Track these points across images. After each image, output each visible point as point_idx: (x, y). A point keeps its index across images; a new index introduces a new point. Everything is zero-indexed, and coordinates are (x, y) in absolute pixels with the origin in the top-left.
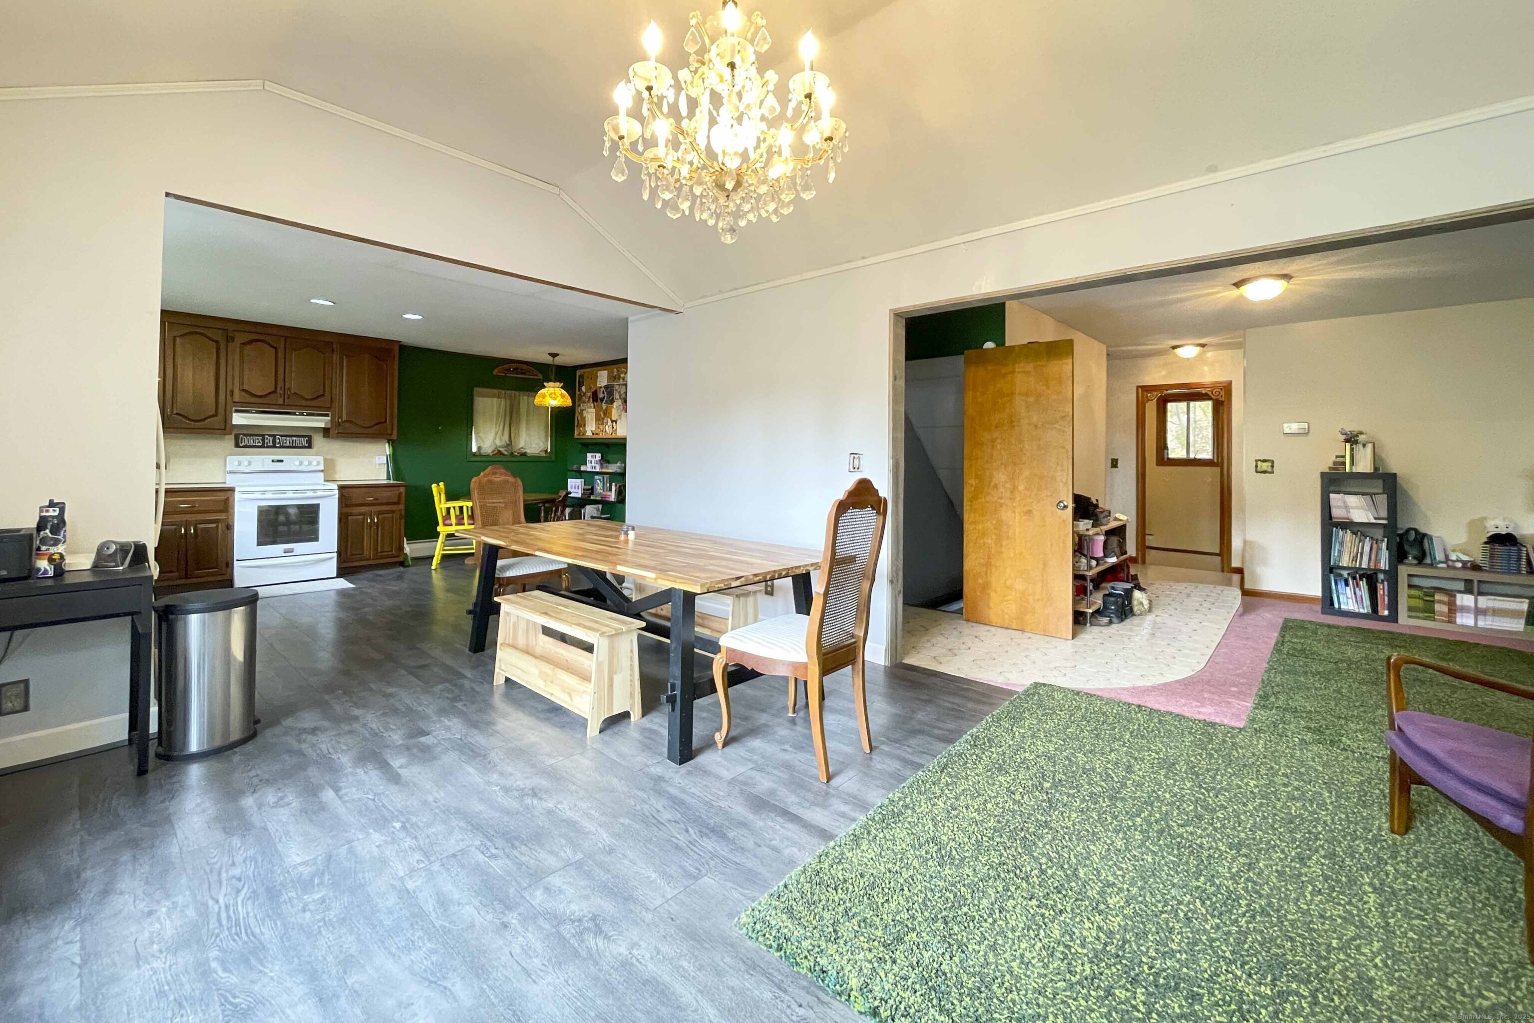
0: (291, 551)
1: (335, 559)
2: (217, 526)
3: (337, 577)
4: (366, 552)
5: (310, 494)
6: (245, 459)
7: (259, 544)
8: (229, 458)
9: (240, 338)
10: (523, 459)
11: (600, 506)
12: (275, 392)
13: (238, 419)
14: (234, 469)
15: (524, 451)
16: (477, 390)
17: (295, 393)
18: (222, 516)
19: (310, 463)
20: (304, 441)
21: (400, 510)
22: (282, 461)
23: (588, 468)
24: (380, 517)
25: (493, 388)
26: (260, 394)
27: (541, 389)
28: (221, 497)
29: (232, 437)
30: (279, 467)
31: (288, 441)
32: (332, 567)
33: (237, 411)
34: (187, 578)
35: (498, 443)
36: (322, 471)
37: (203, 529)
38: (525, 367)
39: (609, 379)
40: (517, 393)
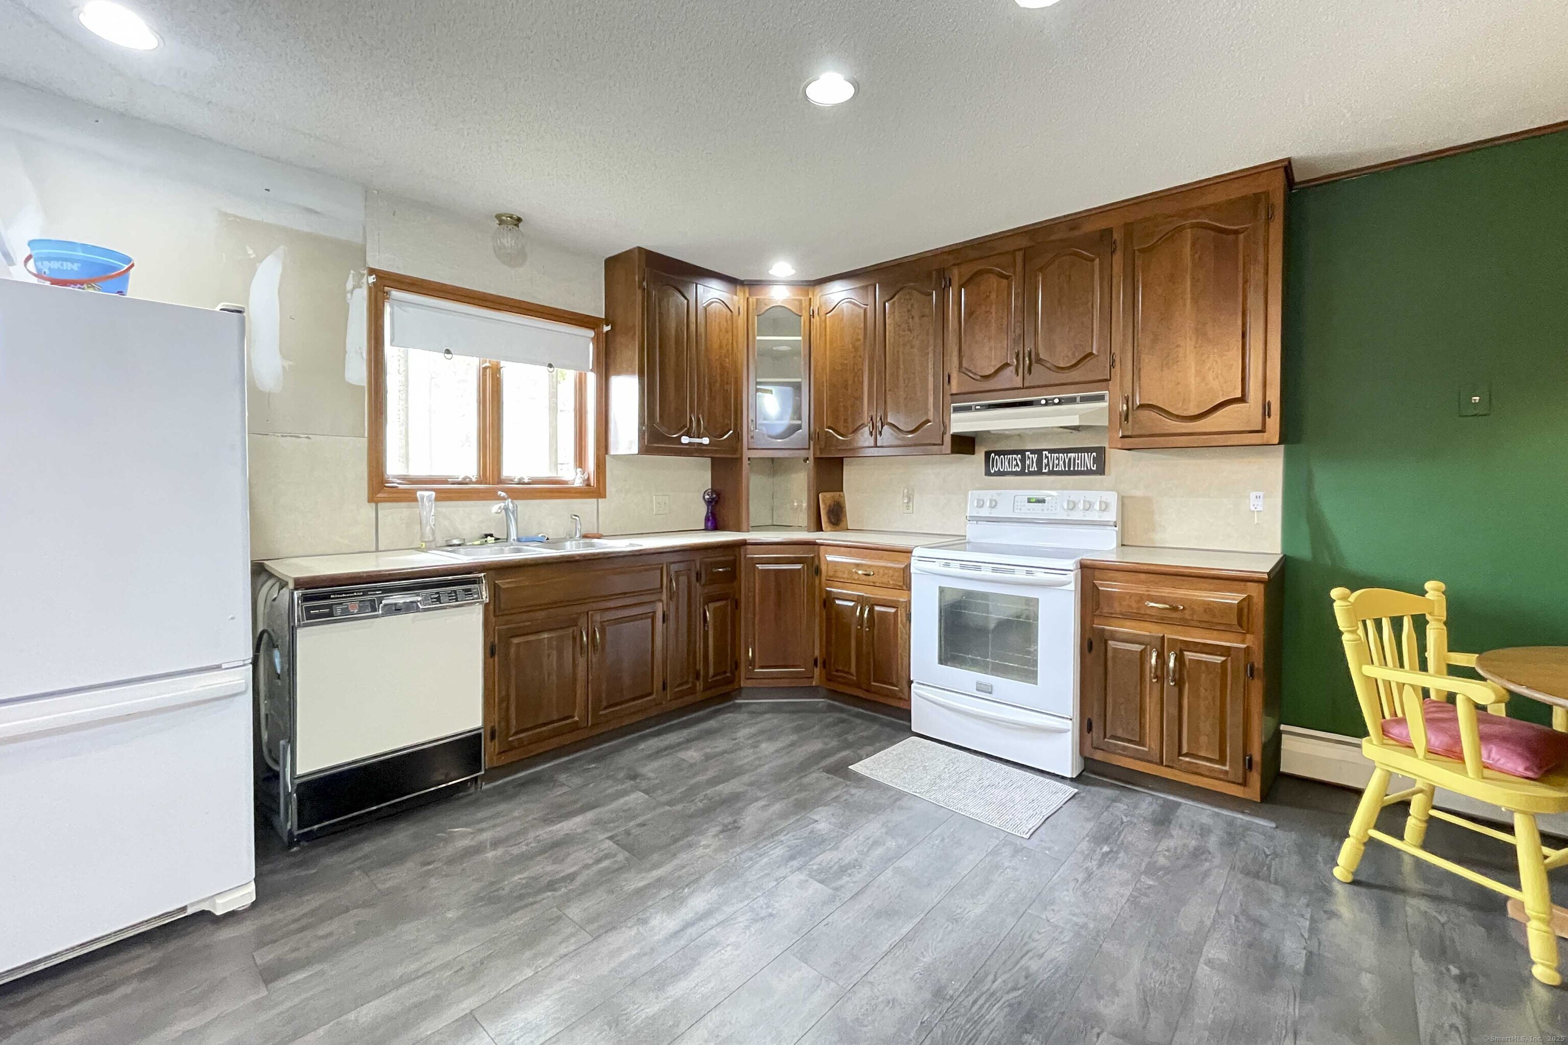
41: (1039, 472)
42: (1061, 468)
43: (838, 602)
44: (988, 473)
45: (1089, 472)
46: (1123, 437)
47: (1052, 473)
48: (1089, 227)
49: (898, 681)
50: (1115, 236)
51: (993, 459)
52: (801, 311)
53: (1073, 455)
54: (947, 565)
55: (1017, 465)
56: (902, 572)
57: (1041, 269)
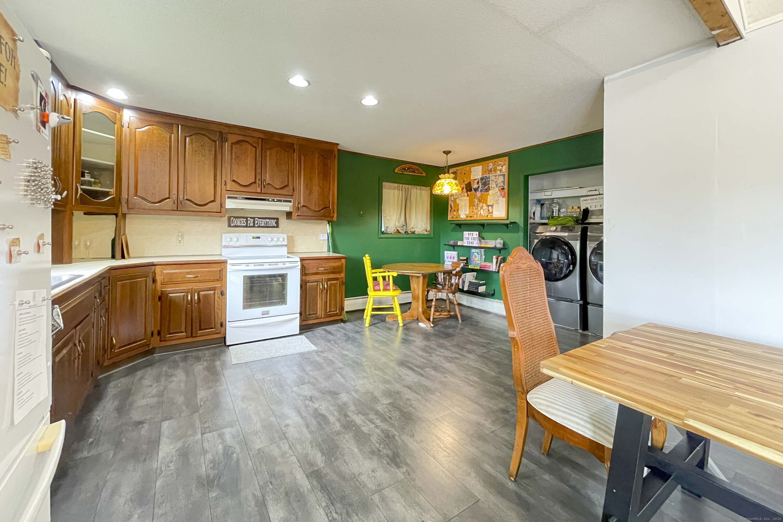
0: (268, 313)
1: (298, 319)
2: (215, 293)
3: (300, 334)
4: (319, 313)
5: (280, 265)
6: (233, 236)
7: (244, 308)
8: (224, 235)
9: (233, 138)
10: (413, 236)
11: (475, 273)
12: (255, 182)
13: (230, 204)
14: (227, 244)
15: (413, 230)
16: (385, 184)
17: (268, 184)
18: (218, 285)
19: (278, 239)
20: (273, 222)
21: (342, 277)
22: (259, 238)
23: (465, 243)
24: (329, 283)
25: (394, 182)
26: (246, 184)
27: (438, 180)
28: (216, 268)
29: (226, 218)
30: (257, 242)
31: (263, 223)
32: (295, 326)
33: (229, 198)
34: (192, 336)
35: (397, 224)
36: (286, 246)
37: (206, 296)
38: (415, 167)
39: (484, 172)
40: (410, 186)
41: (254, 226)
42: (263, 225)
43: (171, 295)
44: (230, 226)
45: (273, 227)
46: (298, 216)
47: (259, 227)
48: (286, 140)
49: (215, 326)
50: (295, 147)
51: (232, 220)
52: (116, 121)
53: (267, 220)
54: (248, 266)
55: (244, 223)
56: (219, 273)
57: (269, 149)
